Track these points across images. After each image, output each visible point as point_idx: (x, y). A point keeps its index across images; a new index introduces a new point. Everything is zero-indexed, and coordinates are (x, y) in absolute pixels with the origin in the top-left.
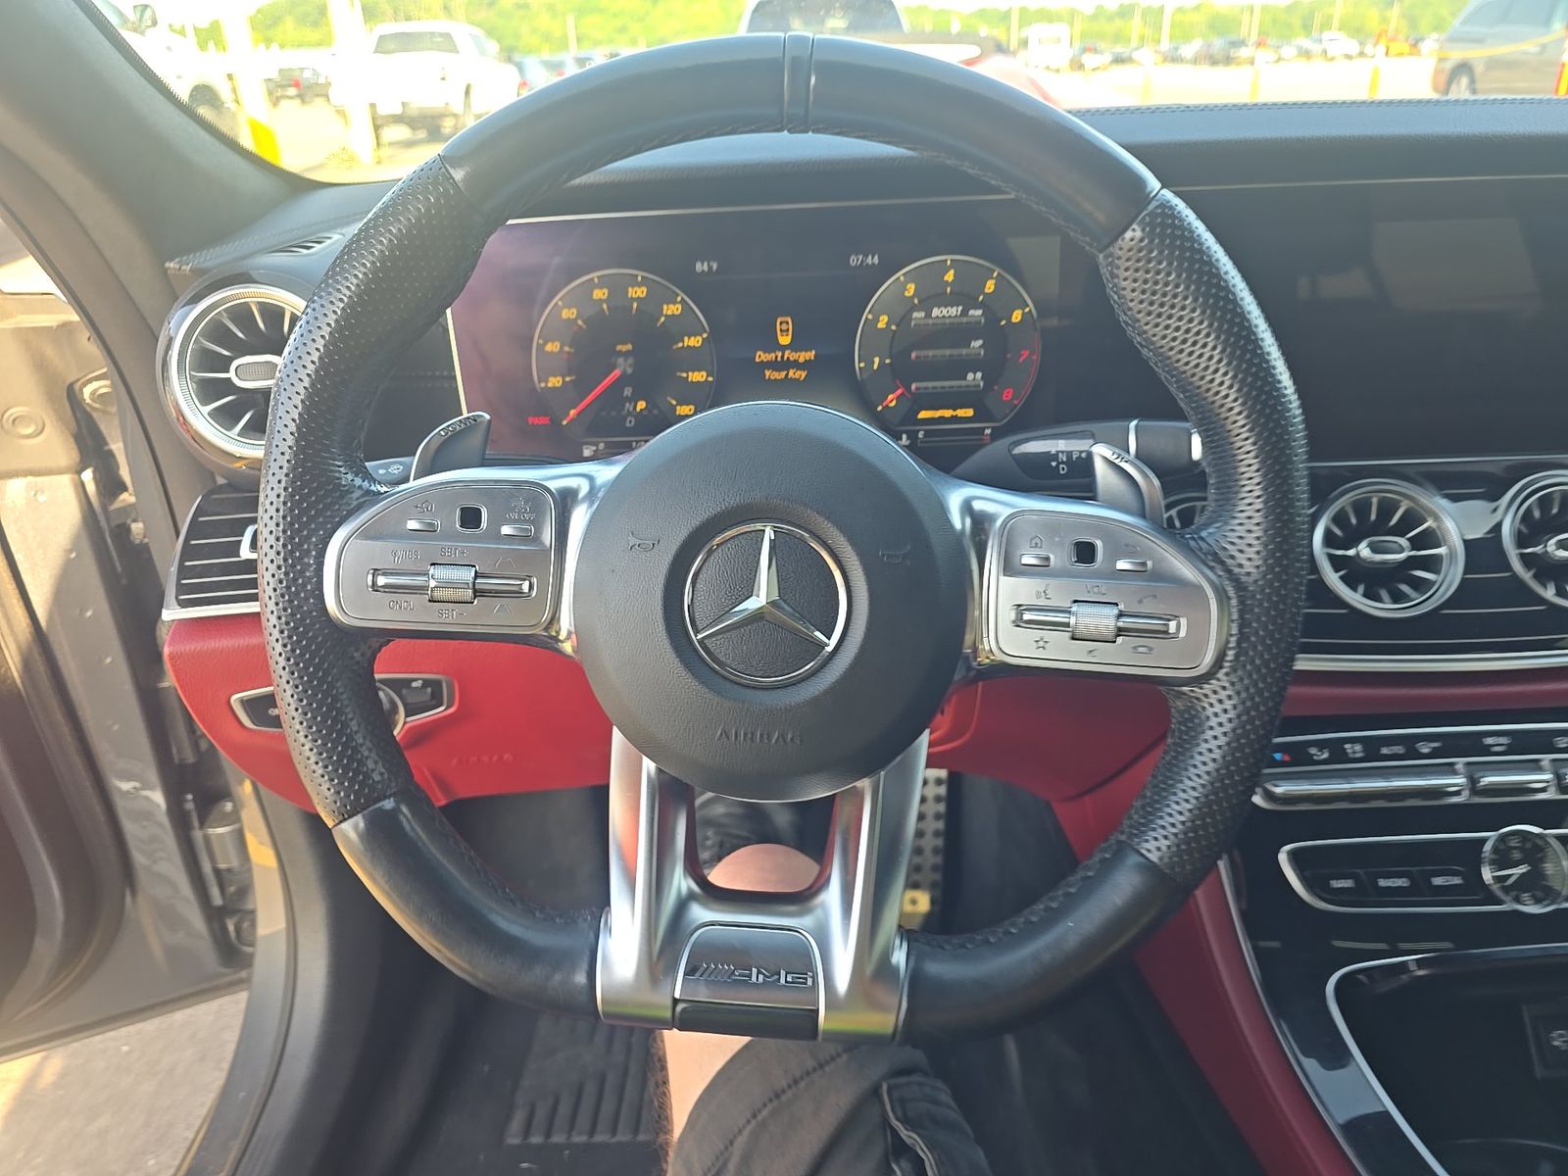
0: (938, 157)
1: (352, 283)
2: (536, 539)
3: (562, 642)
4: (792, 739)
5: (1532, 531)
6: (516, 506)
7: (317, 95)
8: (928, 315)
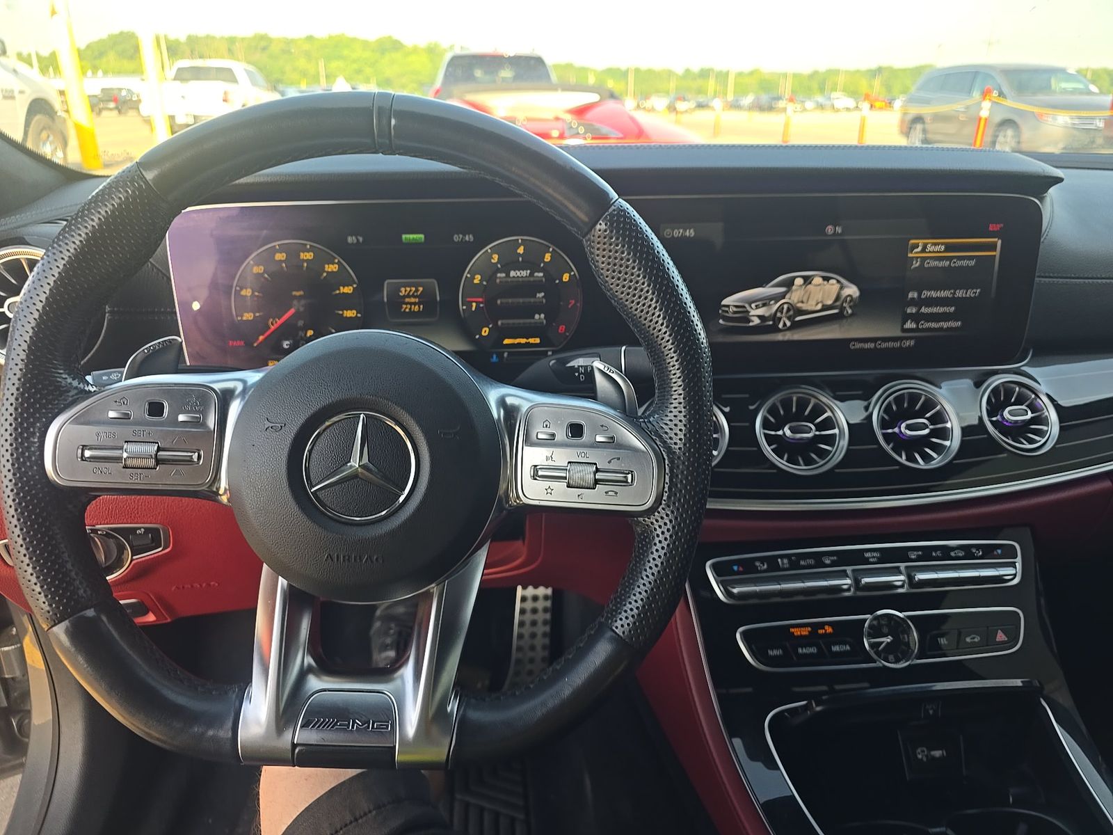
0: (480, 173)
1: (71, 247)
2: (203, 424)
3: (221, 495)
4: (377, 559)
5: (892, 417)
6: (190, 401)
7: (130, 108)
8: (508, 275)
